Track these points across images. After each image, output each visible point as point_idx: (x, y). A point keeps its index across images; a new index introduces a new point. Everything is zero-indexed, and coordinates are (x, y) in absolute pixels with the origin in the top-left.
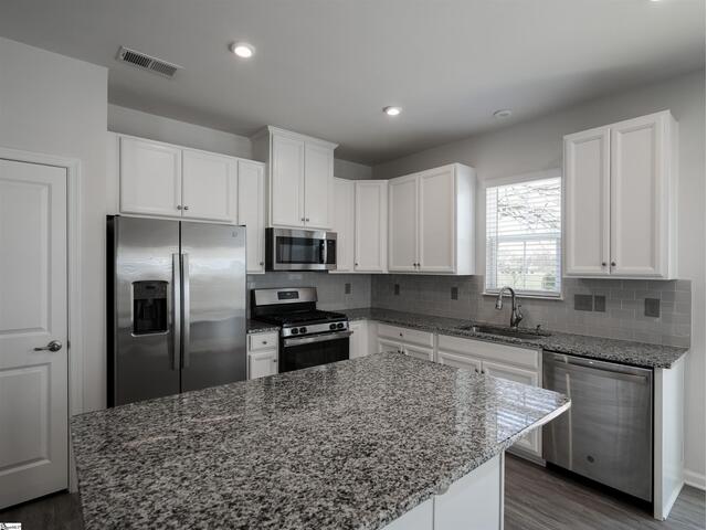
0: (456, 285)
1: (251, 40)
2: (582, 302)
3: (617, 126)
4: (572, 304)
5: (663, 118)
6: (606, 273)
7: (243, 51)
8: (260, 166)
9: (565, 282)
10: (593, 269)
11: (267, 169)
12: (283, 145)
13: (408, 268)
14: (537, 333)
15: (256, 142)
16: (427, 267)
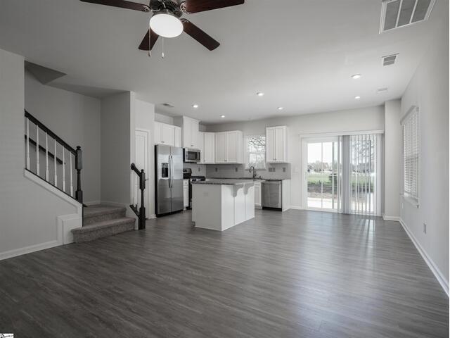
0: (236, 167)
1: (197, 104)
2: (270, 170)
3: (276, 127)
4: (268, 170)
5: (284, 127)
6: (274, 161)
7: (196, 106)
8: (178, 129)
9: (267, 164)
10: (272, 161)
11: (182, 129)
12: (187, 121)
13: (223, 162)
14: (260, 178)
15: (177, 121)
16: (229, 161)
